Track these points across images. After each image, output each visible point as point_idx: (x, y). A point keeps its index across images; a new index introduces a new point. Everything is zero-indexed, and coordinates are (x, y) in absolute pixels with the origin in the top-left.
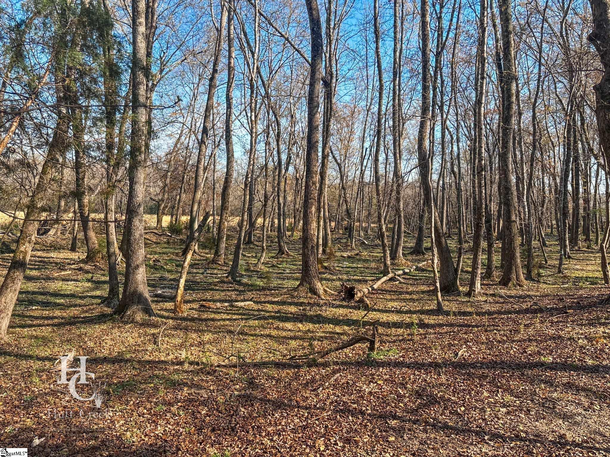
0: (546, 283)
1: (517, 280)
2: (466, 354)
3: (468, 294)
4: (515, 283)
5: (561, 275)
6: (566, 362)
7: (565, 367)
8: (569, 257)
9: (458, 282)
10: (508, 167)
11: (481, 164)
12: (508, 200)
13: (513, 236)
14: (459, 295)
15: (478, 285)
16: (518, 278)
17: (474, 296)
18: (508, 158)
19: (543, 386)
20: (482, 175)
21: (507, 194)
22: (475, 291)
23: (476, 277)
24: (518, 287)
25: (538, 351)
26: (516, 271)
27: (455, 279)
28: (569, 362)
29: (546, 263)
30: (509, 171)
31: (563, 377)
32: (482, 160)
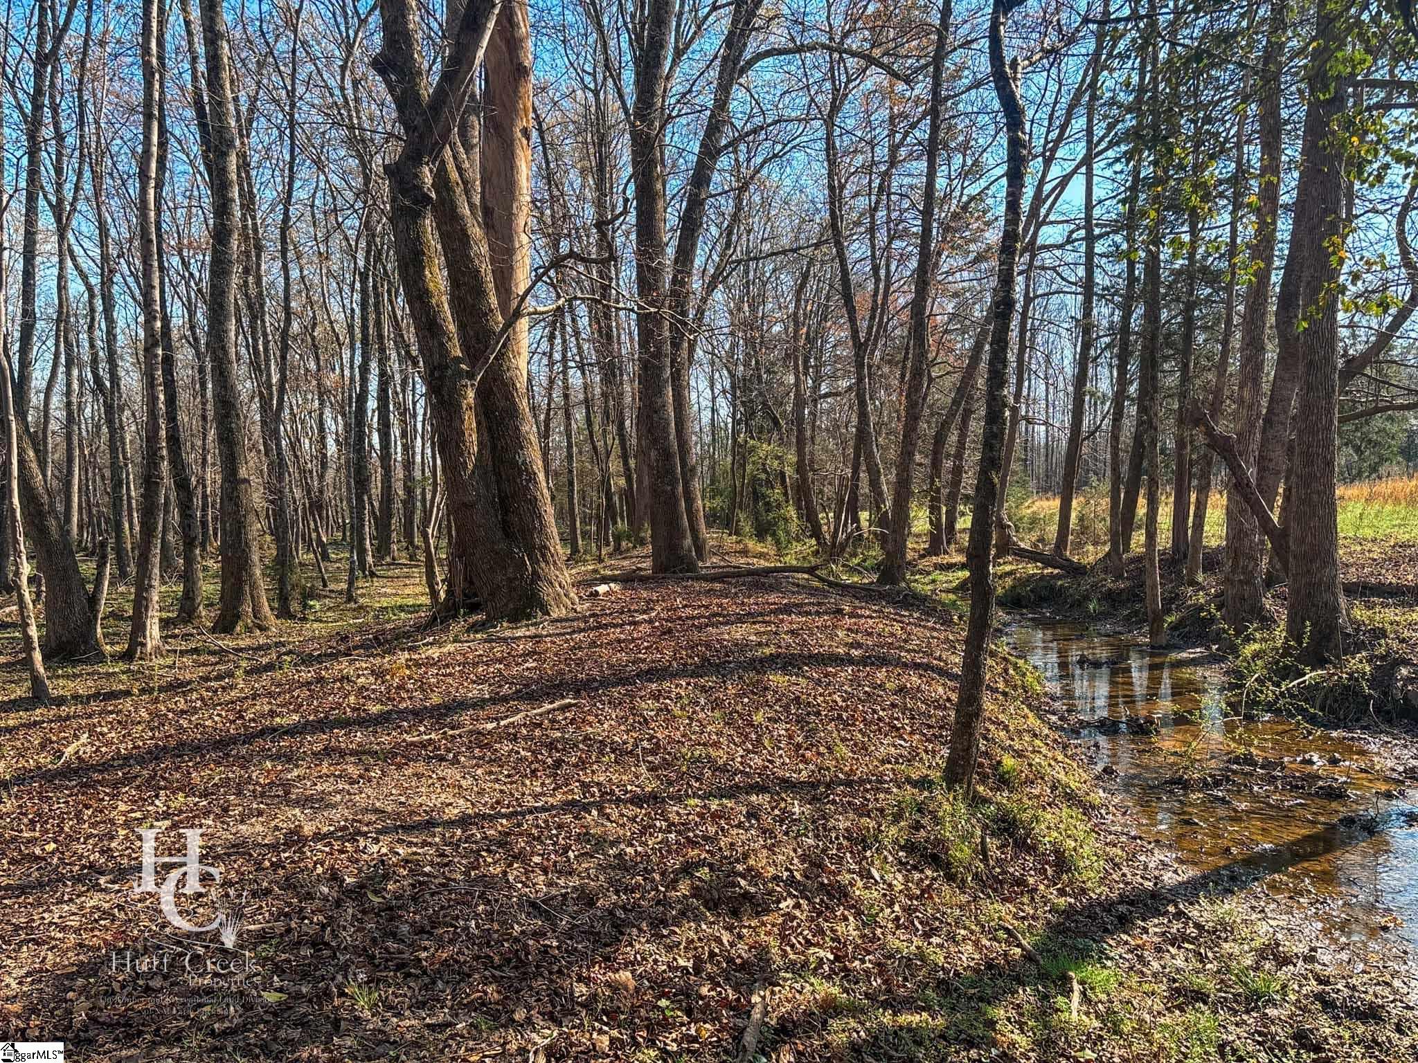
0: (321, 621)
1: (255, 617)
2: (89, 748)
3: (128, 656)
4: (251, 625)
5: (353, 605)
6: (327, 717)
7: (321, 725)
8: (373, 574)
9: (99, 630)
10: (226, 353)
11: (152, 329)
12: (231, 430)
13: (244, 516)
14: (101, 658)
15: (153, 631)
16: (256, 613)
17: (141, 659)
18: (226, 331)
19: (269, 764)
20: (156, 356)
21: (227, 415)
22: (144, 645)
23: (147, 610)
24: (258, 632)
25: (271, 710)
26: (252, 597)
27: (90, 623)
28: (332, 718)
29: (325, 585)
30: (230, 362)
31: (316, 742)
32: (155, 318)
